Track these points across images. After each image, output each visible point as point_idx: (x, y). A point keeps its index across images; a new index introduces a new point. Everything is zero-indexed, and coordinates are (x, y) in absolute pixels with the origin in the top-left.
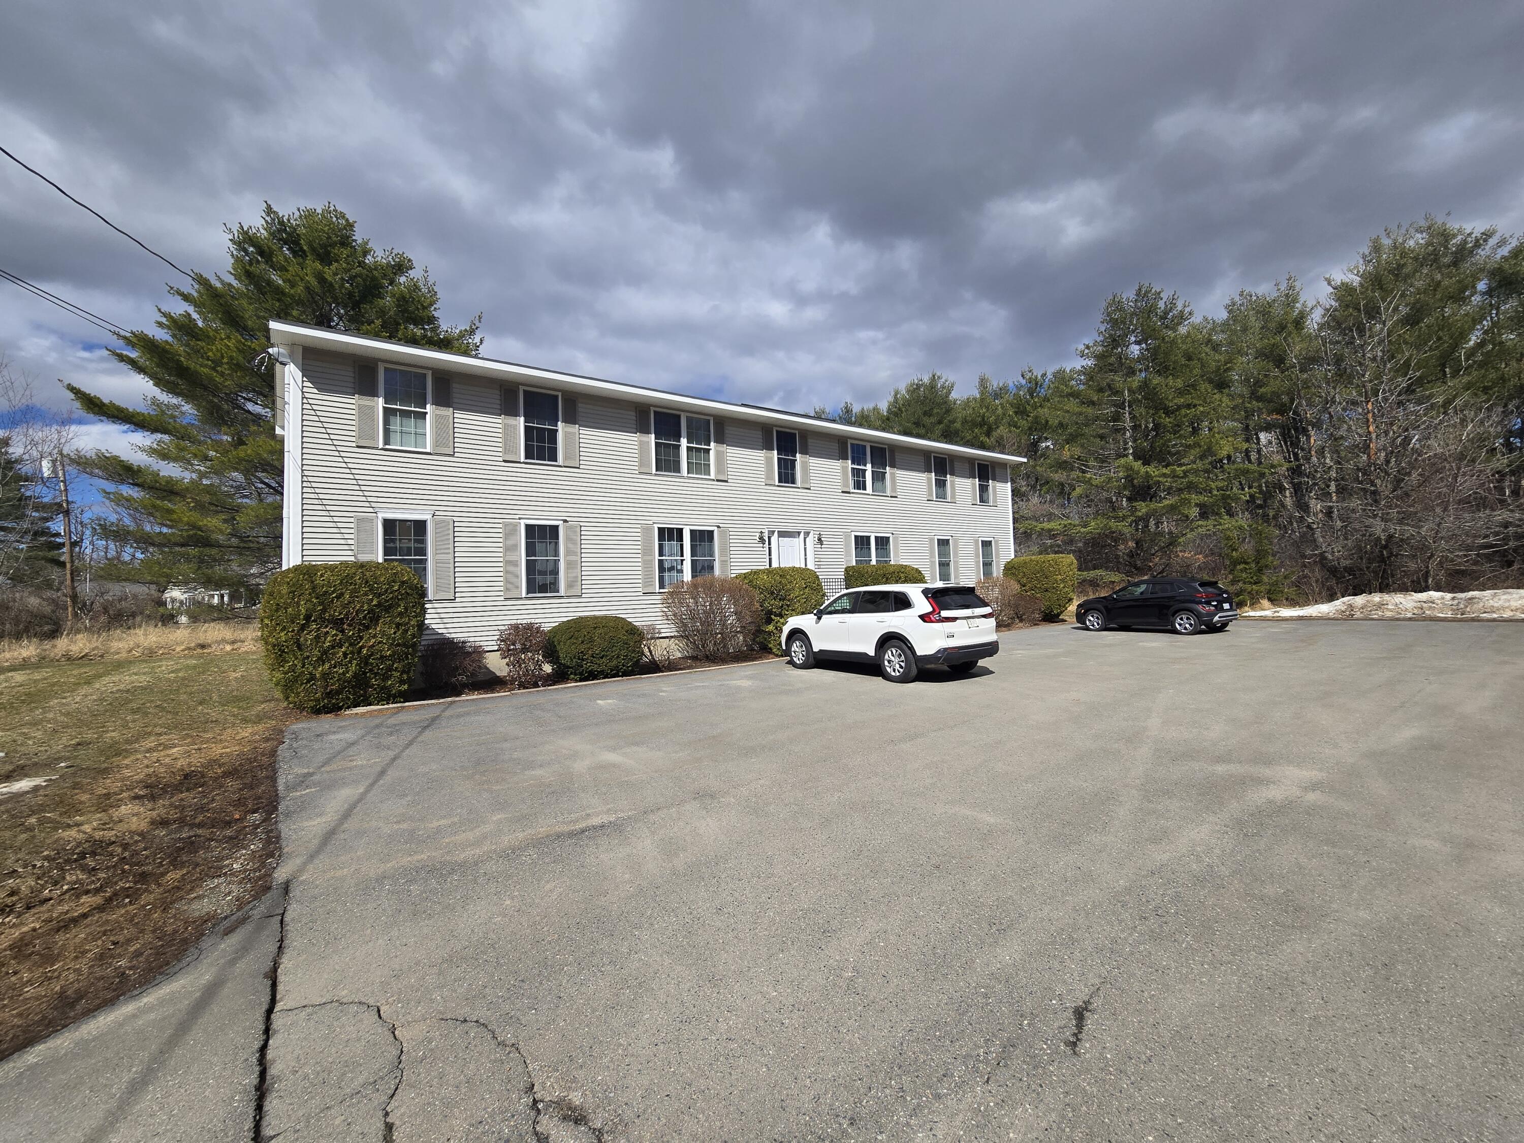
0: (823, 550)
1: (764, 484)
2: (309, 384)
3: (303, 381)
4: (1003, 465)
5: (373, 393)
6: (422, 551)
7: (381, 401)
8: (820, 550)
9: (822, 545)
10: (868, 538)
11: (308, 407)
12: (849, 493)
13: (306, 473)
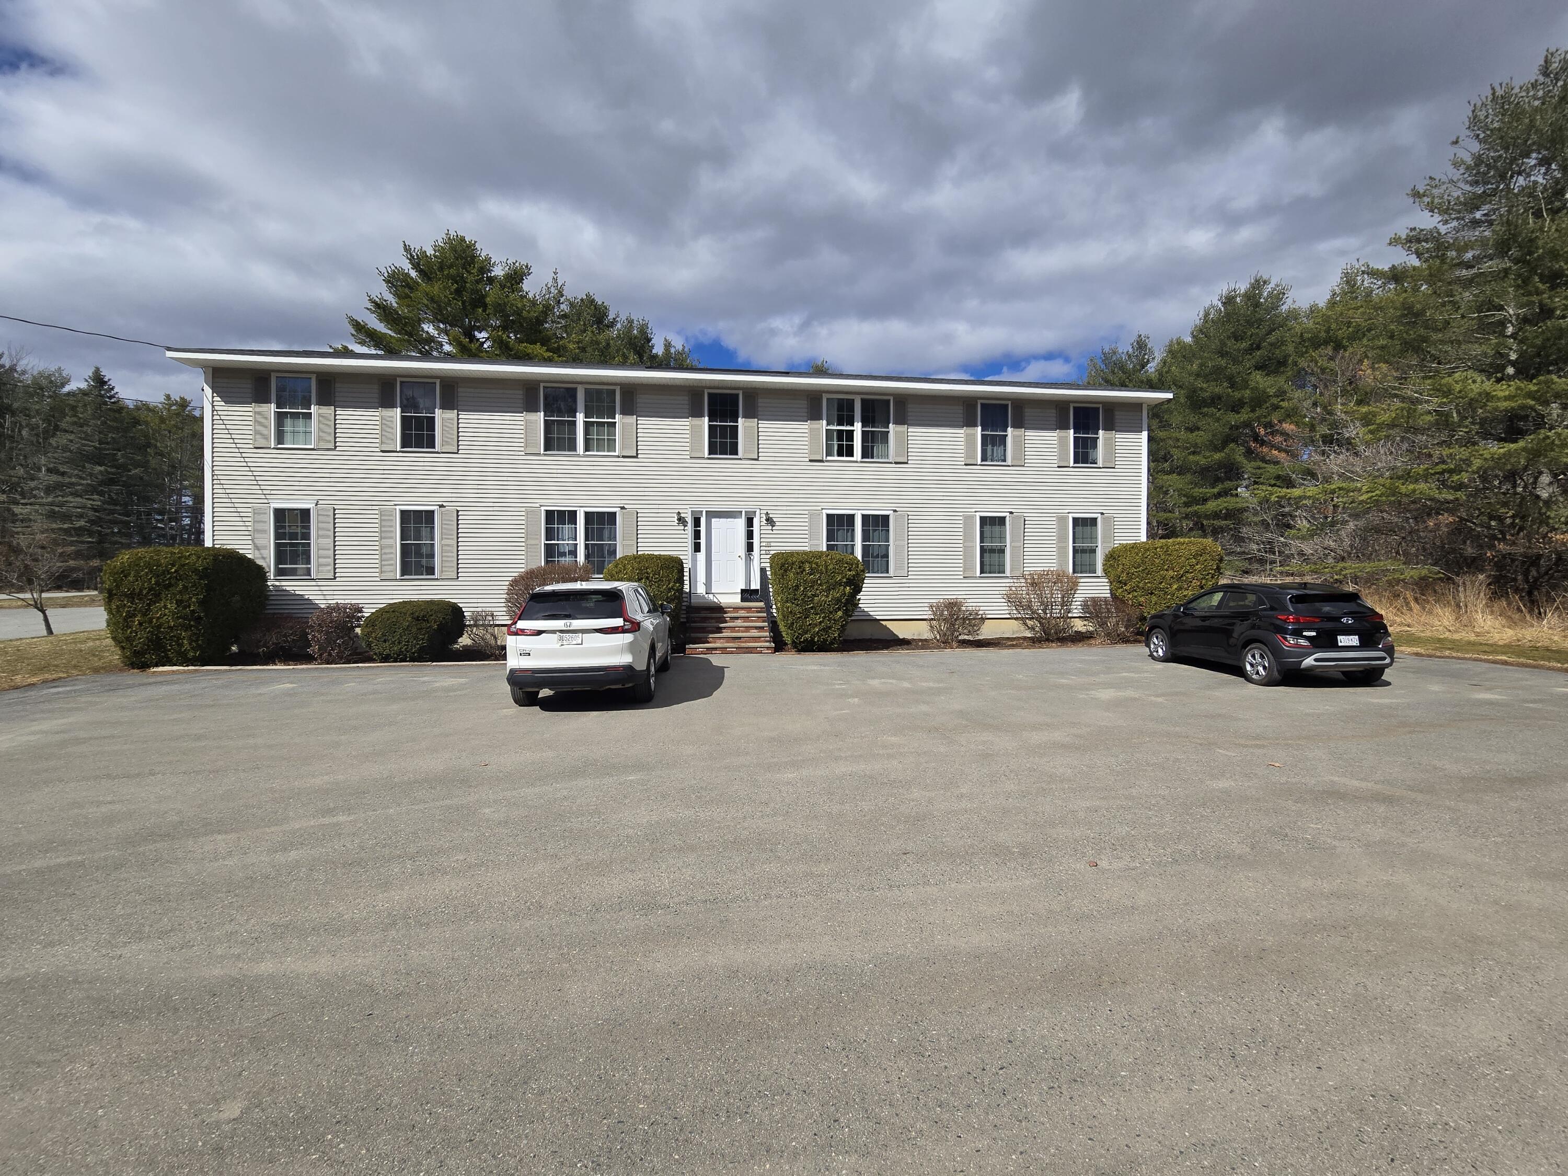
0: (775, 532)
1: (689, 457)
2: (219, 399)
3: (213, 397)
4: (1137, 406)
5: (267, 401)
6: (307, 536)
7: (273, 406)
8: (771, 532)
9: (773, 526)
10: (852, 517)
11: (218, 417)
12: (822, 461)
13: (216, 472)
